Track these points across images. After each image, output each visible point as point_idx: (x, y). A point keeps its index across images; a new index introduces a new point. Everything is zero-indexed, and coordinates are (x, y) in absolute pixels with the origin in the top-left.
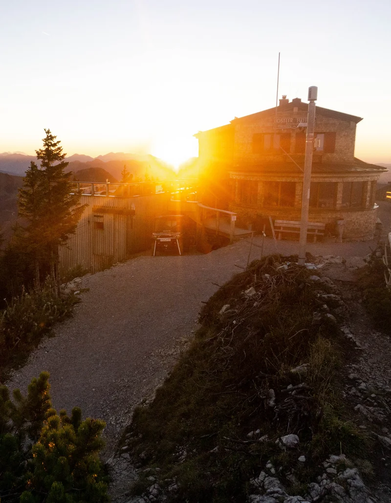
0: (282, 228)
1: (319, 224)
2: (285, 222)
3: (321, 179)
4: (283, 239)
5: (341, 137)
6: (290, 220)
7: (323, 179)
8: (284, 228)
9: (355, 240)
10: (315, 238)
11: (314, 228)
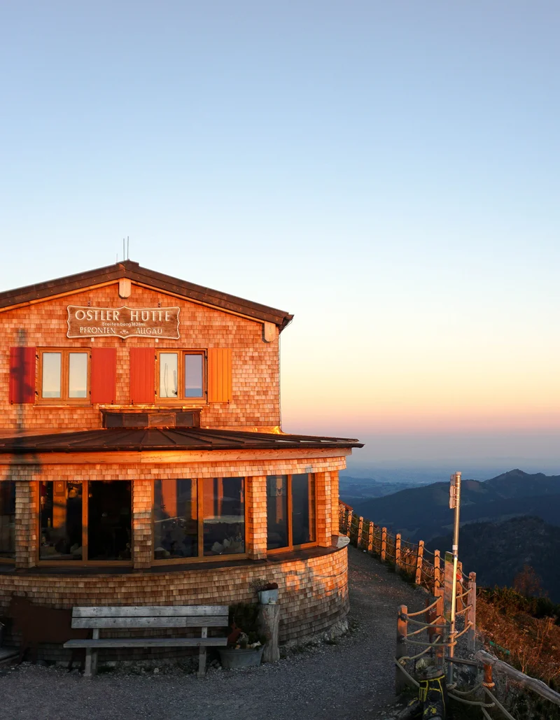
0: (96, 635)
1: (208, 610)
2: (105, 611)
3: (205, 470)
4: (101, 670)
5: (245, 362)
6: (120, 605)
7: (211, 470)
8: (106, 633)
9: (310, 644)
10: (202, 658)
11: (196, 623)
